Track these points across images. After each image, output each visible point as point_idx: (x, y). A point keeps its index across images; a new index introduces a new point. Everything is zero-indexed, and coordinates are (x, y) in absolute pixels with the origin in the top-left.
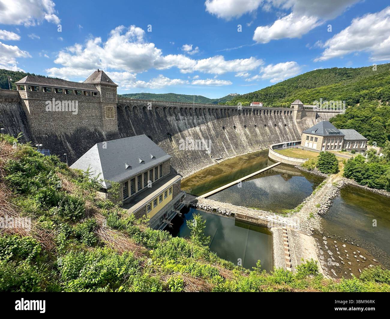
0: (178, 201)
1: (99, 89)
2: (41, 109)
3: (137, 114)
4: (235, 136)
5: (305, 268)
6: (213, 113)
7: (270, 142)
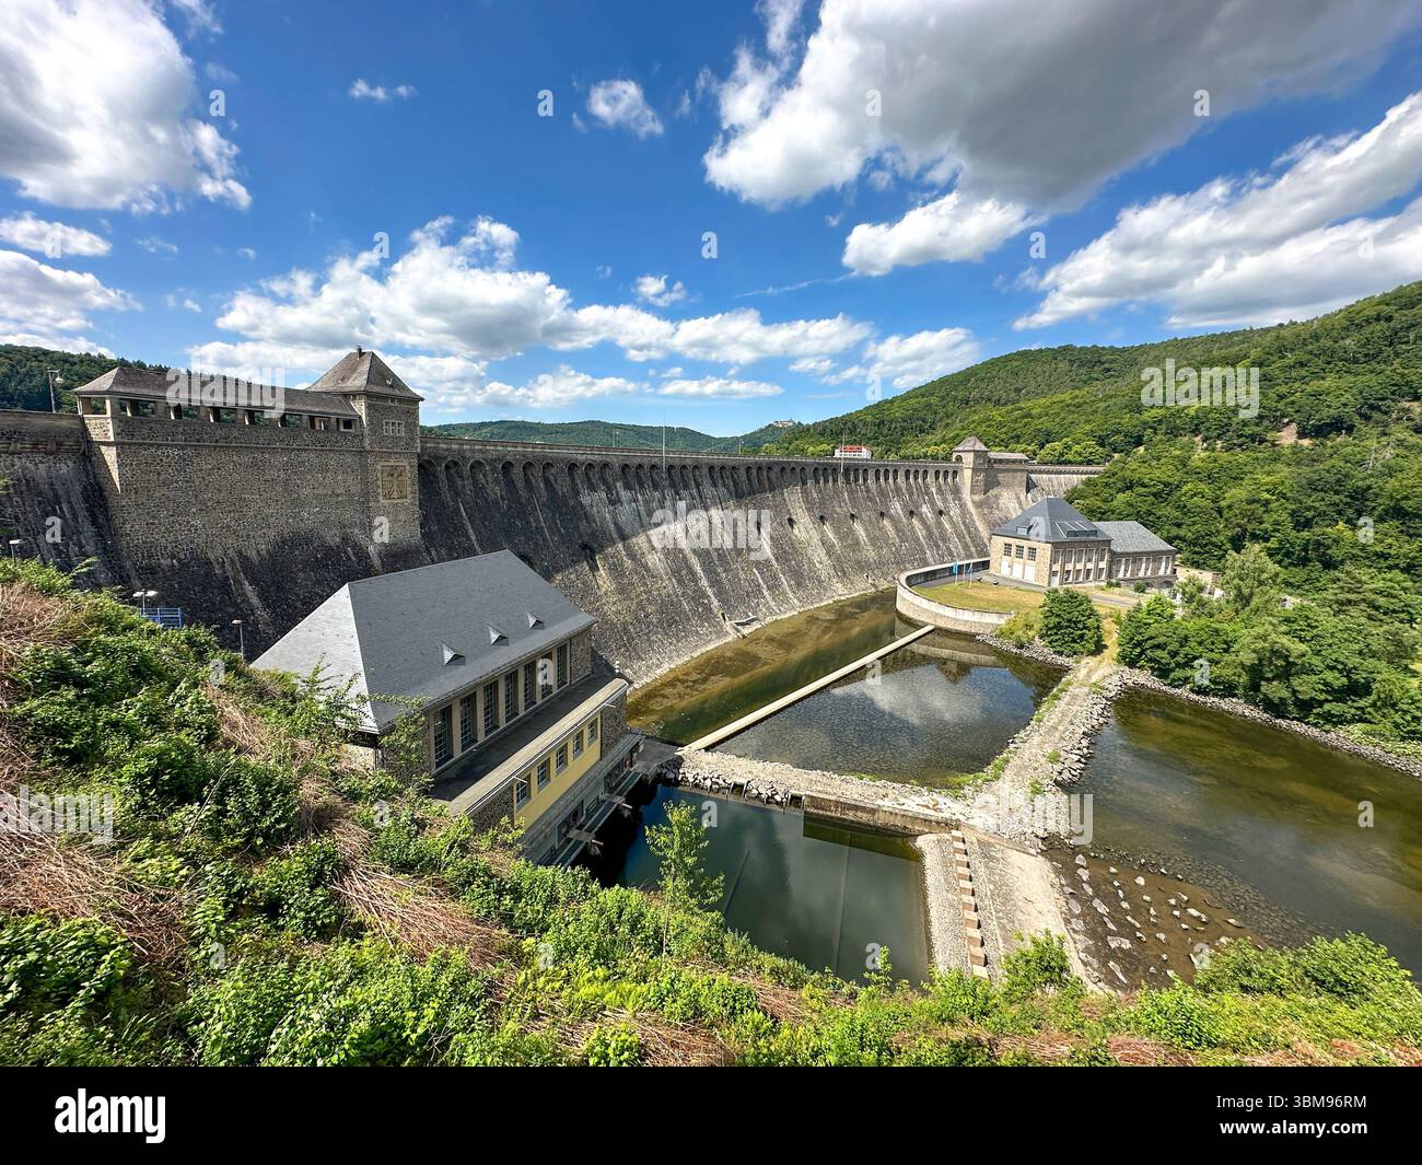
0: (620, 766)
1: (360, 408)
2: (159, 474)
3: (483, 487)
4: (794, 548)
5: (1028, 962)
6: (722, 478)
7: (900, 564)
